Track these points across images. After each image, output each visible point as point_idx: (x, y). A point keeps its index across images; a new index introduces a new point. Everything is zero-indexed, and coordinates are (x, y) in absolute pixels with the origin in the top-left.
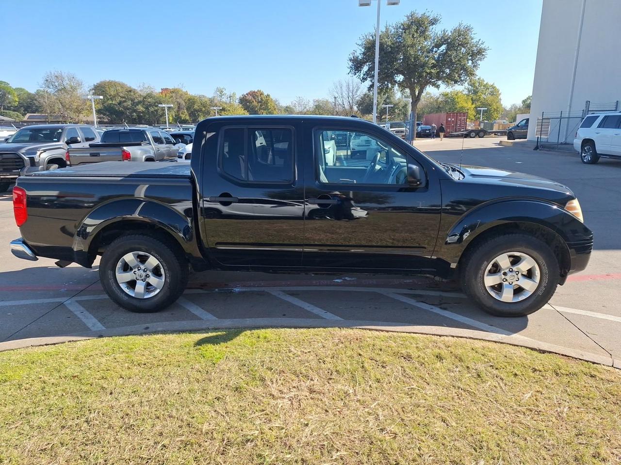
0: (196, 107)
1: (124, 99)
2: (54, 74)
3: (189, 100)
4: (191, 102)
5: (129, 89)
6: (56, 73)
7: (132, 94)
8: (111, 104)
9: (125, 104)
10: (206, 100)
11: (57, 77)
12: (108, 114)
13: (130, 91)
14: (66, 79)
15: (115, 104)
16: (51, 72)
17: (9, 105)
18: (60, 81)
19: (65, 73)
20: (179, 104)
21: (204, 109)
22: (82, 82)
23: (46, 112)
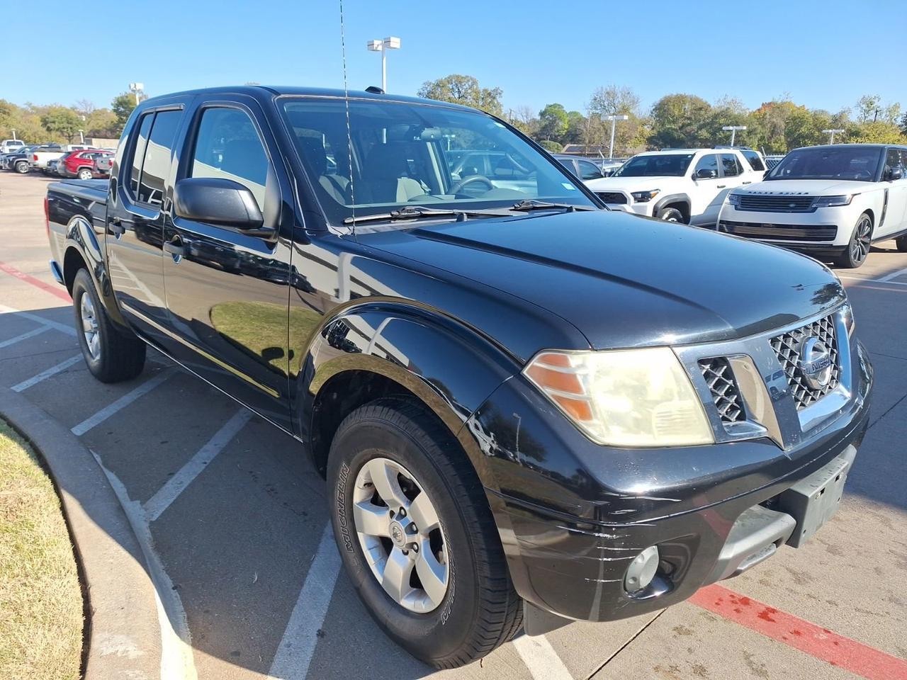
0: (803, 130)
1: (689, 122)
2: (606, 89)
3: (794, 119)
4: (796, 121)
5: (699, 106)
6: (608, 88)
7: (703, 112)
8: (669, 128)
9: (688, 129)
10: (826, 118)
11: (608, 93)
12: (661, 143)
13: (701, 109)
14: (619, 95)
15: (674, 129)
16: (602, 88)
17: (557, 134)
18: (611, 99)
19: (619, 87)
20: (775, 127)
21: (817, 133)
22: (638, 99)
23: (583, 142)
